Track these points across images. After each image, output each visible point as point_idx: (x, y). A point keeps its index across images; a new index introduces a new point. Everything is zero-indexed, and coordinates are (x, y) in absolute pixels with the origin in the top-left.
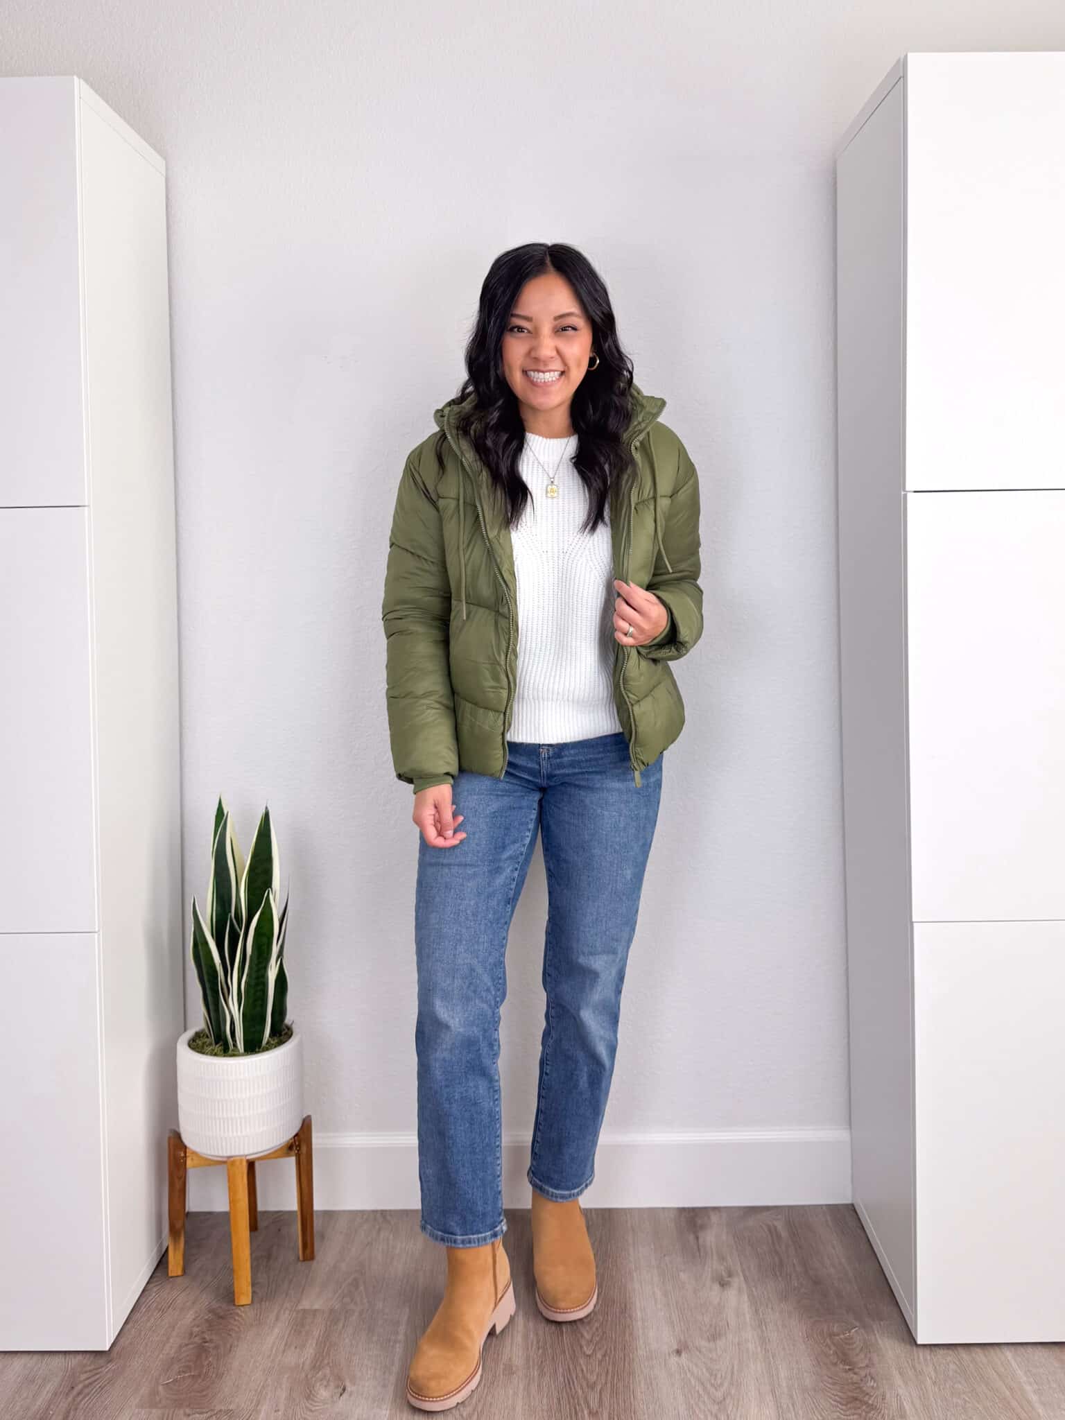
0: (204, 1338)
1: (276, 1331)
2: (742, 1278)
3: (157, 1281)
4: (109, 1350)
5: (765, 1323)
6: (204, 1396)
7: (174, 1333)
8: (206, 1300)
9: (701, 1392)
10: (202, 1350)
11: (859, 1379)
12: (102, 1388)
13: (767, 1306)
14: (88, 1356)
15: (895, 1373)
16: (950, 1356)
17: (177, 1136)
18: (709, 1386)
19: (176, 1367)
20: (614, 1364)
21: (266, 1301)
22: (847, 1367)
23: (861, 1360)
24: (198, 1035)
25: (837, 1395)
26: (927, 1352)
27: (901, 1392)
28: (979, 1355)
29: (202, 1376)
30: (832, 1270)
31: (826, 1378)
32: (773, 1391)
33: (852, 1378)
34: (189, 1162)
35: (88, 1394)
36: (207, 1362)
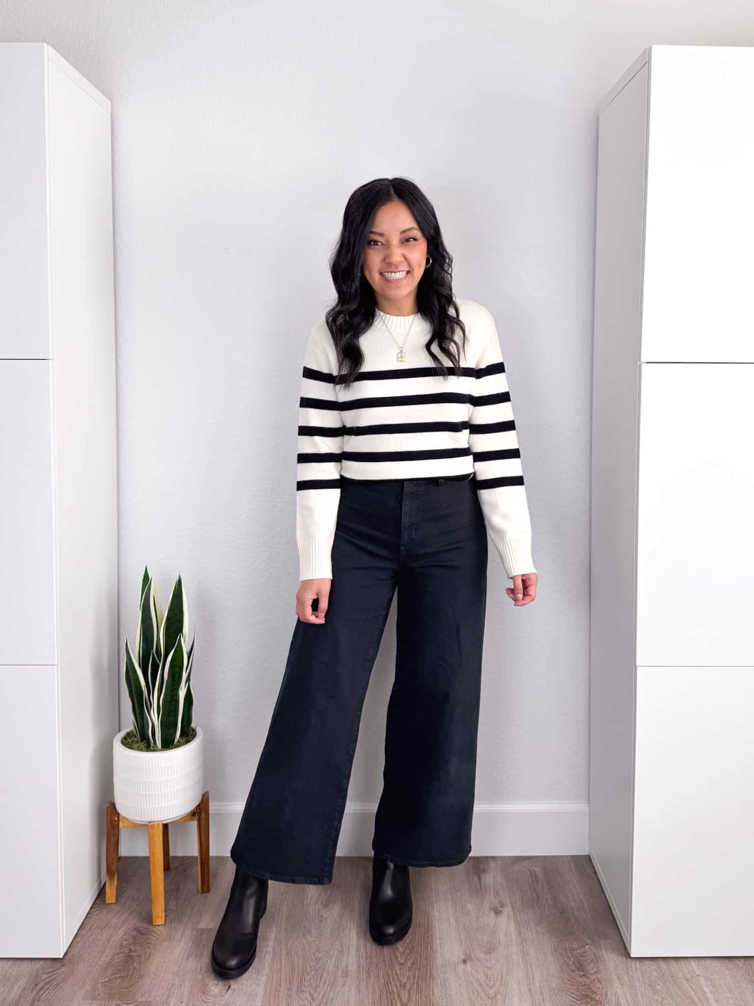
0: (131, 949)
1: (182, 944)
2: (510, 908)
3: (97, 907)
4: (63, 957)
5: (526, 941)
6: (130, 991)
7: (109, 945)
8: (133, 922)
9: (480, 991)
10: (129, 958)
11: (589, 981)
12: (57, 985)
13: (527, 928)
14: (48, 961)
15: (615, 977)
16: (653, 965)
17: (113, 805)
18: (485, 986)
19: (110, 970)
20: (419, 970)
21: (175, 923)
22: (582, 973)
23: (591, 968)
24: (129, 735)
25: (574, 994)
26: (638, 962)
27: (618, 991)
28: (673, 965)
29: (129, 978)
30: (573, 903)
31: (567, 981)
32: (530, 990)
33: (585, 982)
34: (121, 825)
35: (48, 989)
36: (133, 966)
